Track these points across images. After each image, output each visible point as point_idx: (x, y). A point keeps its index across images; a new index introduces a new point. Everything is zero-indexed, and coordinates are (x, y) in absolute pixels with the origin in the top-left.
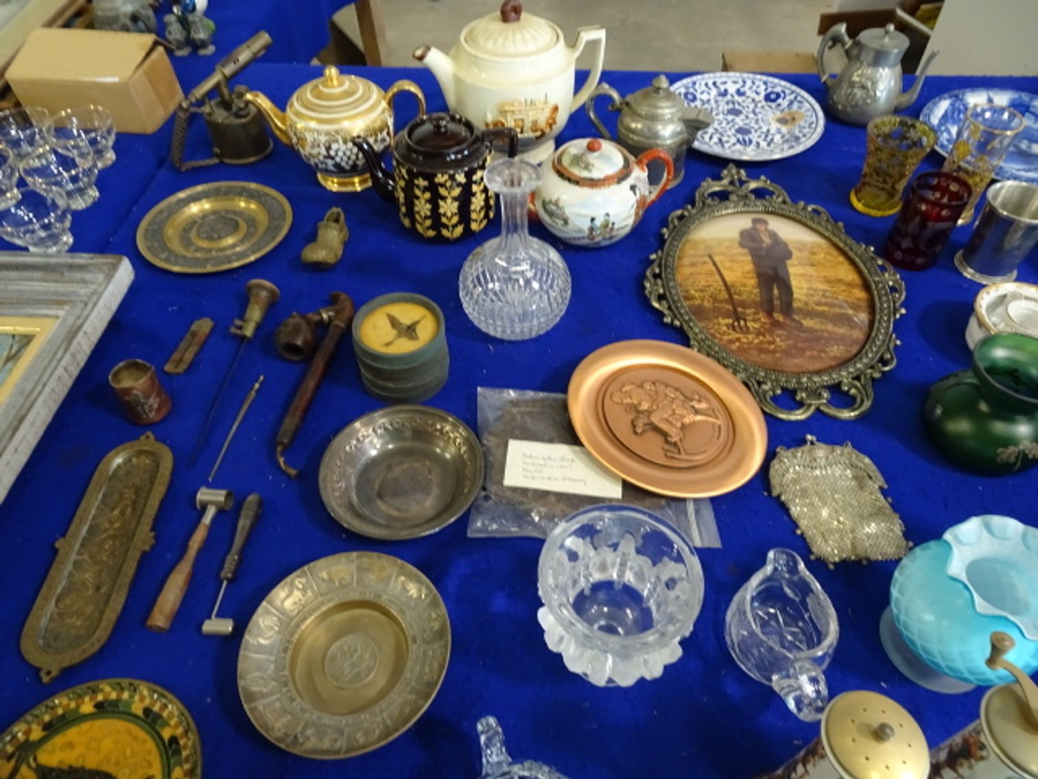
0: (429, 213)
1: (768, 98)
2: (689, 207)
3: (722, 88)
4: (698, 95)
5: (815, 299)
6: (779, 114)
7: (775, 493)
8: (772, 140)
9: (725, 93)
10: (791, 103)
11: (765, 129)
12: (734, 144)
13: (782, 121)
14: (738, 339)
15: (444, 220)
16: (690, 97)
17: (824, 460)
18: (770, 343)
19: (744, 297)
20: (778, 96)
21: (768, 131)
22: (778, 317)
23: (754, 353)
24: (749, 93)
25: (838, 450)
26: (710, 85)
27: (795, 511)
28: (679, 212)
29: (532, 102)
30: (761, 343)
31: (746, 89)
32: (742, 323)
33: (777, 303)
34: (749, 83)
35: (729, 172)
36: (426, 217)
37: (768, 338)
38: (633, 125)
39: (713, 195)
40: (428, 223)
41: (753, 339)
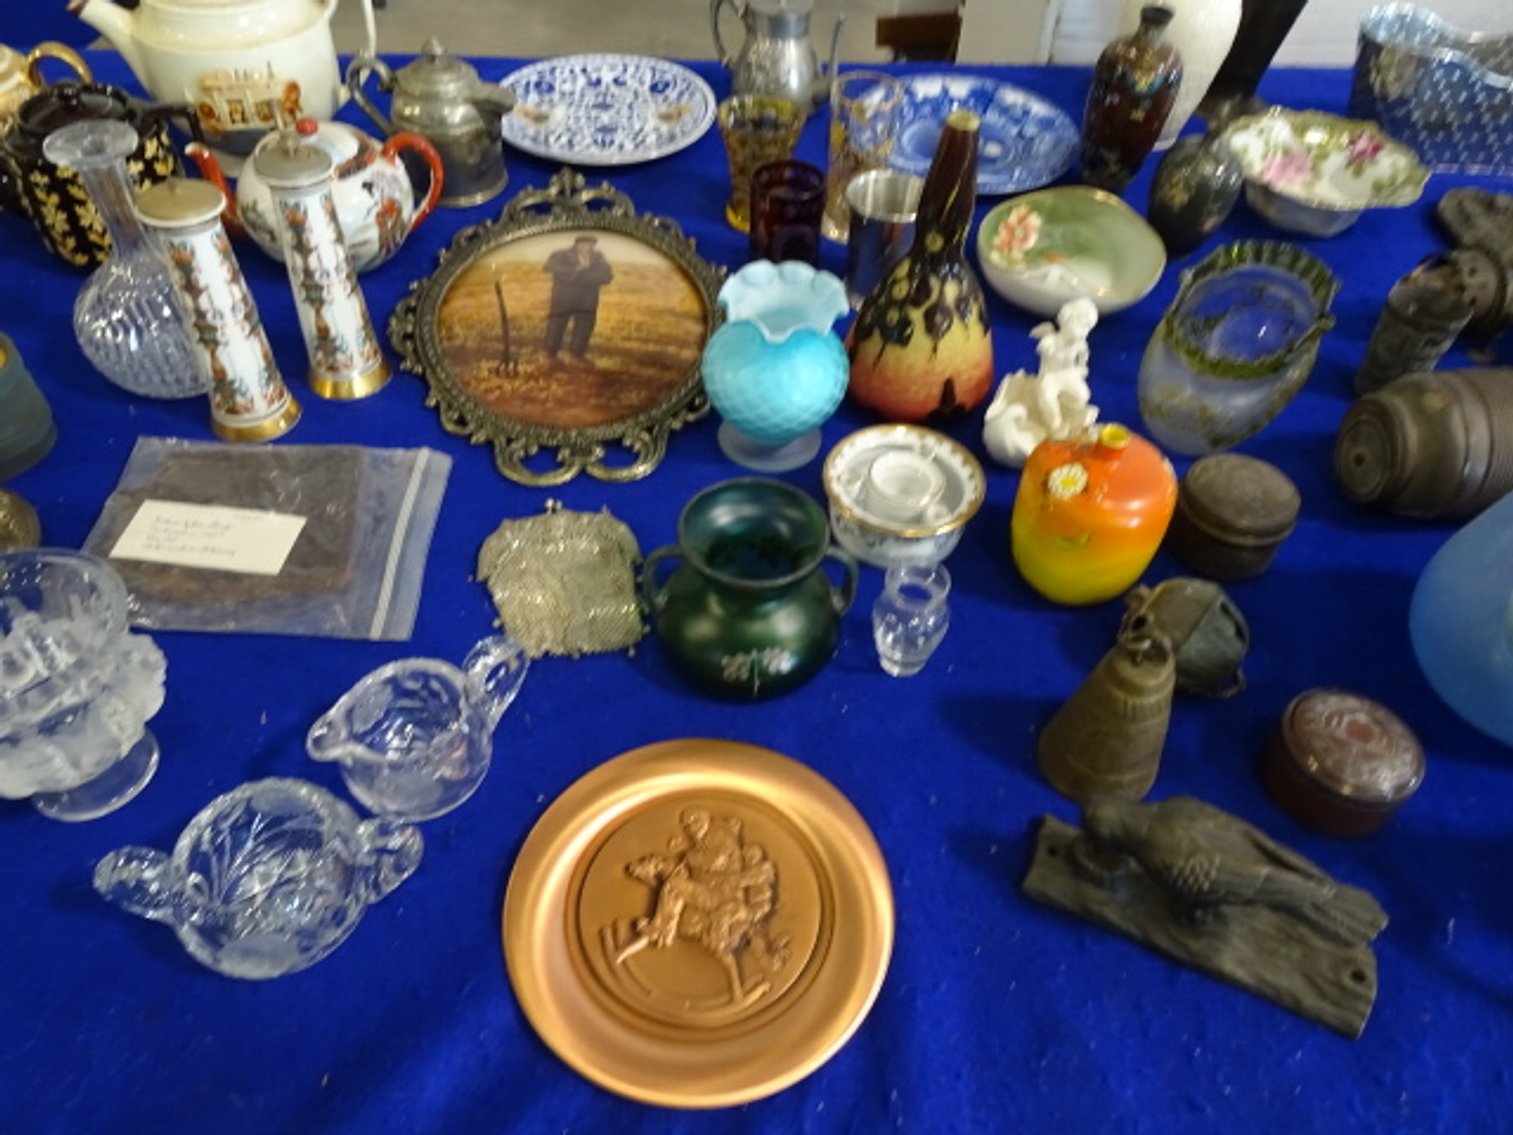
0: (66, 227)
1: (654, 88)
2: (489, 223)
3: (594, 77)
4: (557, 86)
5: (625, 333)
6: (663, 109)
7: (480, 577)
8: (643, 141)
9: (599, 82)
10: (681, 94)
11: (637, 127)
12: (588, 147)
13: (666, 118)
14: (500, 387)
15: (93, 237)
16: (544, 86)
17: (562, 531)
18: (542, 389)
19: (524, 333)
20: (667, 85)
21: (641, 130)
22: (565, 357)
23: (517, 404)
24: (630, 82)
25: (586, 518)
26: (578, 70)
27: (499, 596)
28: (469, 231)
29: (245, 74)
30: (531, 390)
31: (628, 77)
32: (511, 366)
33: (567, 338)
34: (631, 69)
35: (561, 179)
36: (65, 235)
37: (542, 383)
38: (407, 111)
39: (527, 209)
40: (71, 242)
41: (521, 385)
